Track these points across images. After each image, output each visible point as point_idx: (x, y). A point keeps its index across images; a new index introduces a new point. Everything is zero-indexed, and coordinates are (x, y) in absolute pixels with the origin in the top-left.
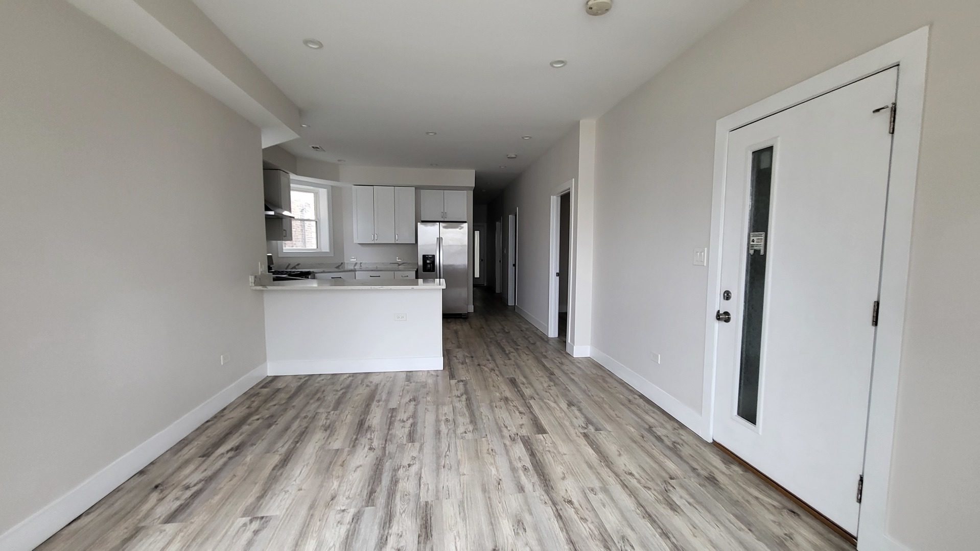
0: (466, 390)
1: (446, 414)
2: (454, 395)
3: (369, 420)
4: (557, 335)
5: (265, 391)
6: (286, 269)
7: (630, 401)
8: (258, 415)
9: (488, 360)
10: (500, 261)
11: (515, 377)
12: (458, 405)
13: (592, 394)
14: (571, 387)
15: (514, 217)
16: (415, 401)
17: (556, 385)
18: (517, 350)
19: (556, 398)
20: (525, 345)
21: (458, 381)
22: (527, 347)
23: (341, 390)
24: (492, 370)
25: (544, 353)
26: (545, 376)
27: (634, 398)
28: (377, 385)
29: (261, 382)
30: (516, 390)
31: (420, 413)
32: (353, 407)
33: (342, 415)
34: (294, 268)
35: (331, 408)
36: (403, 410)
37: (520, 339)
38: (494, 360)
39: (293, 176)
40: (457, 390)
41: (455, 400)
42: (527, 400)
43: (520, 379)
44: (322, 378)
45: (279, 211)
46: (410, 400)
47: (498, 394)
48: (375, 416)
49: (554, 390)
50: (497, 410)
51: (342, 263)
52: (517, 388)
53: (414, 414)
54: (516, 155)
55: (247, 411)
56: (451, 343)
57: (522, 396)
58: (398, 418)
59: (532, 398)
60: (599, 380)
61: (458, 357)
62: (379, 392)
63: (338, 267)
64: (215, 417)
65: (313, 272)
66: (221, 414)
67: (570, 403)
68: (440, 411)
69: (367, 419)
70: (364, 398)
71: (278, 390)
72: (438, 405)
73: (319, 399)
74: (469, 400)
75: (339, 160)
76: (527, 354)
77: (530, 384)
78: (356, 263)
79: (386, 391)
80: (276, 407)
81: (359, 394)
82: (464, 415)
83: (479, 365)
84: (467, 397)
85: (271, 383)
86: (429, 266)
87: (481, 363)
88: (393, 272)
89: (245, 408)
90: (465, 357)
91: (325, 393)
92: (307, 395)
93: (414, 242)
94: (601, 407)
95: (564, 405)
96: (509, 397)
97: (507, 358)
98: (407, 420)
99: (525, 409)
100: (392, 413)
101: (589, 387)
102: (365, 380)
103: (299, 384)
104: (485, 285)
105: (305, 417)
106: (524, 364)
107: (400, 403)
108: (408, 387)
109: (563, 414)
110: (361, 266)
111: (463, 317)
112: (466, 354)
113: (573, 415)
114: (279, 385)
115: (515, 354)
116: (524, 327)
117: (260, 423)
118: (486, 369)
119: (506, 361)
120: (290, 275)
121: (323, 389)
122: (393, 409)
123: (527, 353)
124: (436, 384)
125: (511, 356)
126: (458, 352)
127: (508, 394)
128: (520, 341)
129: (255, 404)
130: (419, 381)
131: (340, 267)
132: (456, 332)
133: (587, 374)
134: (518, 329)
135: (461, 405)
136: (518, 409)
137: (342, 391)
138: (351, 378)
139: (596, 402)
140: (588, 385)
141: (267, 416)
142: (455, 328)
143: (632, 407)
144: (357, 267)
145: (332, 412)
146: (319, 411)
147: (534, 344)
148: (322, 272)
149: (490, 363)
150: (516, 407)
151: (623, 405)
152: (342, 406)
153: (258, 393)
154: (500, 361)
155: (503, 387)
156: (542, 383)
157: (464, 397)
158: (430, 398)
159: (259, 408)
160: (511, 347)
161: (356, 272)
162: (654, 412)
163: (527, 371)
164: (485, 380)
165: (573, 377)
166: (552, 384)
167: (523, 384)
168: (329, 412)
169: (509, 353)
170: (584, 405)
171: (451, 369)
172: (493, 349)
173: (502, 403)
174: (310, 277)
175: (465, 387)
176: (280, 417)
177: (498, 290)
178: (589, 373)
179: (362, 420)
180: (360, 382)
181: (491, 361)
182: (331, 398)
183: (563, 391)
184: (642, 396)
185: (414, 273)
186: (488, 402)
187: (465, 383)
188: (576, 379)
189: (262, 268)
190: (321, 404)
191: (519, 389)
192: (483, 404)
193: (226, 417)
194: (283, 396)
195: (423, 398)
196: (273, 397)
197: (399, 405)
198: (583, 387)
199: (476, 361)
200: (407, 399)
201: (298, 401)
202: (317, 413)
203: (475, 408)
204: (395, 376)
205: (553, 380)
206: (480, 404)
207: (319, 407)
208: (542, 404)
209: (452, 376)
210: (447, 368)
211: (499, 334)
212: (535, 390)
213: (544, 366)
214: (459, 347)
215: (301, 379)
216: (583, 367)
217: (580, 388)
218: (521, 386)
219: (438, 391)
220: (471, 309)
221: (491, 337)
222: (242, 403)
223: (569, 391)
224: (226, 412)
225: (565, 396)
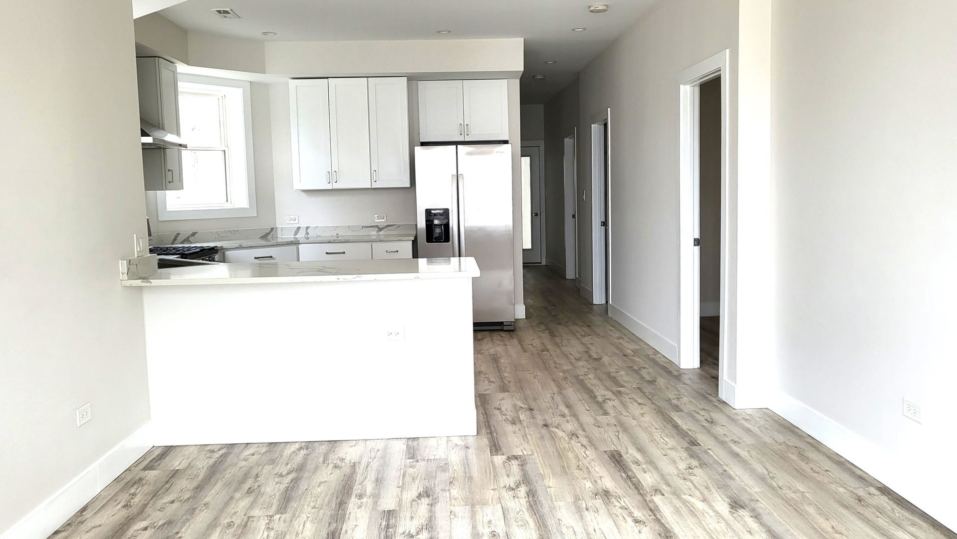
0: (524, 475)
1: (490, 522)
2: (502, 485)
3: (346, 532)
4: (696, 364)
5: (151, 475)
6: (173, 243)
7: (860, 500)
8: (145, 520)
9: (563, 416)
10: (574, 216)
11: (619, 448)
12: (512, 504)
13: (780, 484)
14: (735, 470)
15: (602, 127)
16: (428, 496)
17: (703, 465)
18: (618, 394)
19: (706, 492)
20: (635, 386)
21: (509, 459)
22: (639, 389)
23: (288, 474)
24: (573, 435)
25: (675, 402)
26: (679, 448)
27: (869, 494)
28: (354, 466)
29: (144, 457)
30: (623, 475)
31: (441, 520)
32: (314, 507)
33: (296, 523)
34: (187, 240)
35: (274, 508)
36: (408, 515)
37: (623, 373)
38: (575, 416)
39: (181, 68)
40: (508, 476)
41: (507, 495)
42: (649, 496)
43: (631, 454)
44: (251, 451)
45: (159, 134)
46: (420, 494)
47: (588, 484)
48: (356, 526)
49: (700, 476)
50: (589, 516)
51: (272, 229)
52: (625, 472)
53: (430, 521)
54: (607, 6)
55: (124, 513)
56: (486, 382)
57: (637, 486)
58: (400, 530)
59: (657, 491)
60: (790, 455)
61: (503, 409)
62: (359, 478)
63: (264, 237)
64: (69, 524)
65: (222, 248)
66: (79, 519)
67: (735, 502)
68: (479, 517)
69: (343, 531)
70: (332, 491)
71: (175, 473)
72: (473, 504)
73: (250, 491)
74: (533, 496)
75: (265, 33)
76: (639, 404)
77: (651, 462)
78: (299, 228)
79: (372, 476)
80: (175, 505)
81: (321, 483)
82: (525, 525)
83: (546, 425)
84: (527, 489)
85: (160, 459)
86: (438, 231)
87: (549, 422)
88: (369, 245)
89: (119, 506)
90: (517, 409)
91: (261, 479)
92: (228, 484)
93: (408, 185)
94: (800, 513)
95: (723, 506)
96: (611, 490)
97: (601, 412)
98: (418, 534)
99: (645, 513)
100: (388, 519)
101: (771, 469)
102: (331, 456)
103: (212, 461)
104: (544, 263)
105: (230, 525)
106: (634, 422)
107: (401, 500)
108: (412, 470)
109: (723, 524)
110: (307, 233)
111: (505, 328)
112: (519, 404)
113: (743, 526)
114: (176, 462)
115: (616, 403)
116: (629, 347)
117: (151, 536)
118: (560, 433)
119: (599, 418)
120: (183, 256)
121: (254, 472)
122: (389, 511)
123: (639, 401)
124: (466, 464)
125: (609, 406)
126: (503, 399)
127: (608, 483)
128: (623, 377)
129: (136, 500)
130: (432, 457)
131: (268, 236)
132: (495, 359)
133: (765, 443)
134: (617, 352)
135: (518, 504)
136: (631, 514)
137: (290, 477)
138: (303, 452)
139: (787, 501)
140: (769, 466)
141: (161, 523)
142: (492, 351)
143: (867, 513)
144: (301, 236)
145: (277, 516)
146: (252, 513)
147: (652, 382)
148: (237, 248)
149: (568, 422)
150: (626, 509)
151: (846, 507)
152: (294, 504)
153: (141, 479)
154: (587, 419)
155: (597, 469)
156: (674, 462)
157: (523, 490)
158: (456, 490)
159: (145, 506)
160: (608, 389)
161: (300, 246)
162: (914, 524)
163: (643, 437)
164: (560, 455)
165: (735, 448)
166: (694, 463)
167: (637, 463)
168: (271, 516)
169: (604, 401)
170: (763, 505)
171: (491, 433)
172: (571, 393)
173: (598, 502)
174: (217, 257)
175: (523, 470)
176: (184, 524)
177: (570, 273)
178: (768, 440)
179: (333, 533)
180: (321, 459)
181: (568, 418)
182: (272, 489)
183: (718, 477)
184: (885, 491)
185: (409, 245)
186: (570, 499)
187: (523, 462)
188: (744, 454)
189: (139, 246)
190: (255, 501)
191: (630, 473)
192: (561, 504)
193: (90, 524)
194: (184, 485)
195: (443, 490)
196: (167, 486)
197: (400, 503)
198: (759, 468)
199: (540, 417)
200: (412, 493)
201: (214, 495)
202: (249, 518)
203: (546, 510)
204: (385, 449)
205: (698, 457)
206: (555, 503)
207: (251, 506)
208: (678, 503)
209: (495, 448)
210: (484, 431)
211: (581, 363)
212: (662, 476)
213: (676, 427)
214: (504, 389)
215: (213, 451)
216: (755, 429)
217: (753, 472)
218: (634, 467)
219: (470, 478)
220: (520, 312)
221: (565, 368)
222: (113, 498)
223: (731, 477)
224: (88, 514)
225: (723, 487)
